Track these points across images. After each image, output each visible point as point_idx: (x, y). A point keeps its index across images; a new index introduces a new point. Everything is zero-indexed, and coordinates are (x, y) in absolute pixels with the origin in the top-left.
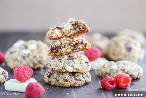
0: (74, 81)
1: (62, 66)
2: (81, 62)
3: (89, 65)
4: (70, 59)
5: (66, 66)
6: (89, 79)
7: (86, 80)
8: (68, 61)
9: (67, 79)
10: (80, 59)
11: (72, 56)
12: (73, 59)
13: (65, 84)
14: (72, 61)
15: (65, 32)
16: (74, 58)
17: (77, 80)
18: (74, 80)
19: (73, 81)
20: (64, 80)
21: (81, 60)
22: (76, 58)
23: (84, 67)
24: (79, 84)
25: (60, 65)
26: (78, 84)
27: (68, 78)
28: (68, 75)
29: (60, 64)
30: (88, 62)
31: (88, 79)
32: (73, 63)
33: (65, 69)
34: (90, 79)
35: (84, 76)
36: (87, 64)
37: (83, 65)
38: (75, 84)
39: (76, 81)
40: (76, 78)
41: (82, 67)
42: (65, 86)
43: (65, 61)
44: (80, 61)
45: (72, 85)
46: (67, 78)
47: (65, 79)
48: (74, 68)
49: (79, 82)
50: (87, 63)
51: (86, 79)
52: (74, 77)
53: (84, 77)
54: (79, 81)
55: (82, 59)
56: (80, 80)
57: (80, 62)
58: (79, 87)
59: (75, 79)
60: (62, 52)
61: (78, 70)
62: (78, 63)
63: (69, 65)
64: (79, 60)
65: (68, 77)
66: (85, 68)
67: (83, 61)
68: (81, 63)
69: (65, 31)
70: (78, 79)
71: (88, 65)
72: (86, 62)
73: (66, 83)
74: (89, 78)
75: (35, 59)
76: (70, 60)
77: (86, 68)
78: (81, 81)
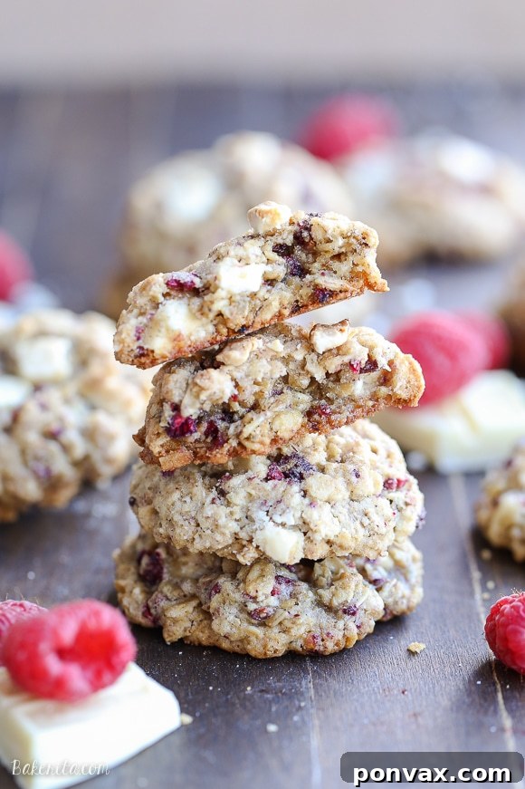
0: (312, 621)
1: (234, 527)
2: (358, 492)
3: (407, 504)
4: (286, 476)
5: (257, 526)
6: (407, 592)
7: (390, 601)
8: (273, 494)
9: (261, 611)
10: (351, 467)
11: (295, 456)
12: (305, 474)
13: (253, 639)
14: (296, 488)
15: (227, 313)
16: (309, 467)
17: (329, 609)
18: (310, 613)
19: (301, 620)
20: (244, 616)
21: (354, 479)
22: (324, 462)
23: (377, 520)
24: (347, 639)
25: (222, 521)
26: (338, 635)
27: (273, 601)
28: (270, 584)
29: (221, 511)
30: (399, 481)
31: (403, 589)
32: (307, 501)
33: (250, 541)
34: (412, 588)
35: (375, 575)
36: (393, 495)
37: (371, 511)
38: (319, 640)
39: (325, 619)
40: (326, 594)
41: (366, 522)
42: (253, 653)
43: (250, 495)
44: (349, 483)
45: (297, 646)
46: (263, 605)
47: (252, 607)
48: (309, 540)
49: (341, 624)
50: (395, 485)
51: (391, 594)
52: (311, 594)
53: (375, 582)
54: (347, 617)
55: (365, 472)
56: (350, 611)
57: (347, 495)
58: (342, 654)
59: (319, 603)
60: (248, 439)
61: (341, 547)
62: (339, 497)
63: (279, 519)
64: (344, 476)
65: (273, 593)
66: (383, 530)
67: (371, 483)
68: (353, 499)
69: (226, 302)
70: (335, 603)
71: (402, 505)
72: (388, 484)
73: (259, 631)
74: (407, 580)
75: (53, 447)
76: (282, 485)
77: (392, 524)
78: (360, 613)
